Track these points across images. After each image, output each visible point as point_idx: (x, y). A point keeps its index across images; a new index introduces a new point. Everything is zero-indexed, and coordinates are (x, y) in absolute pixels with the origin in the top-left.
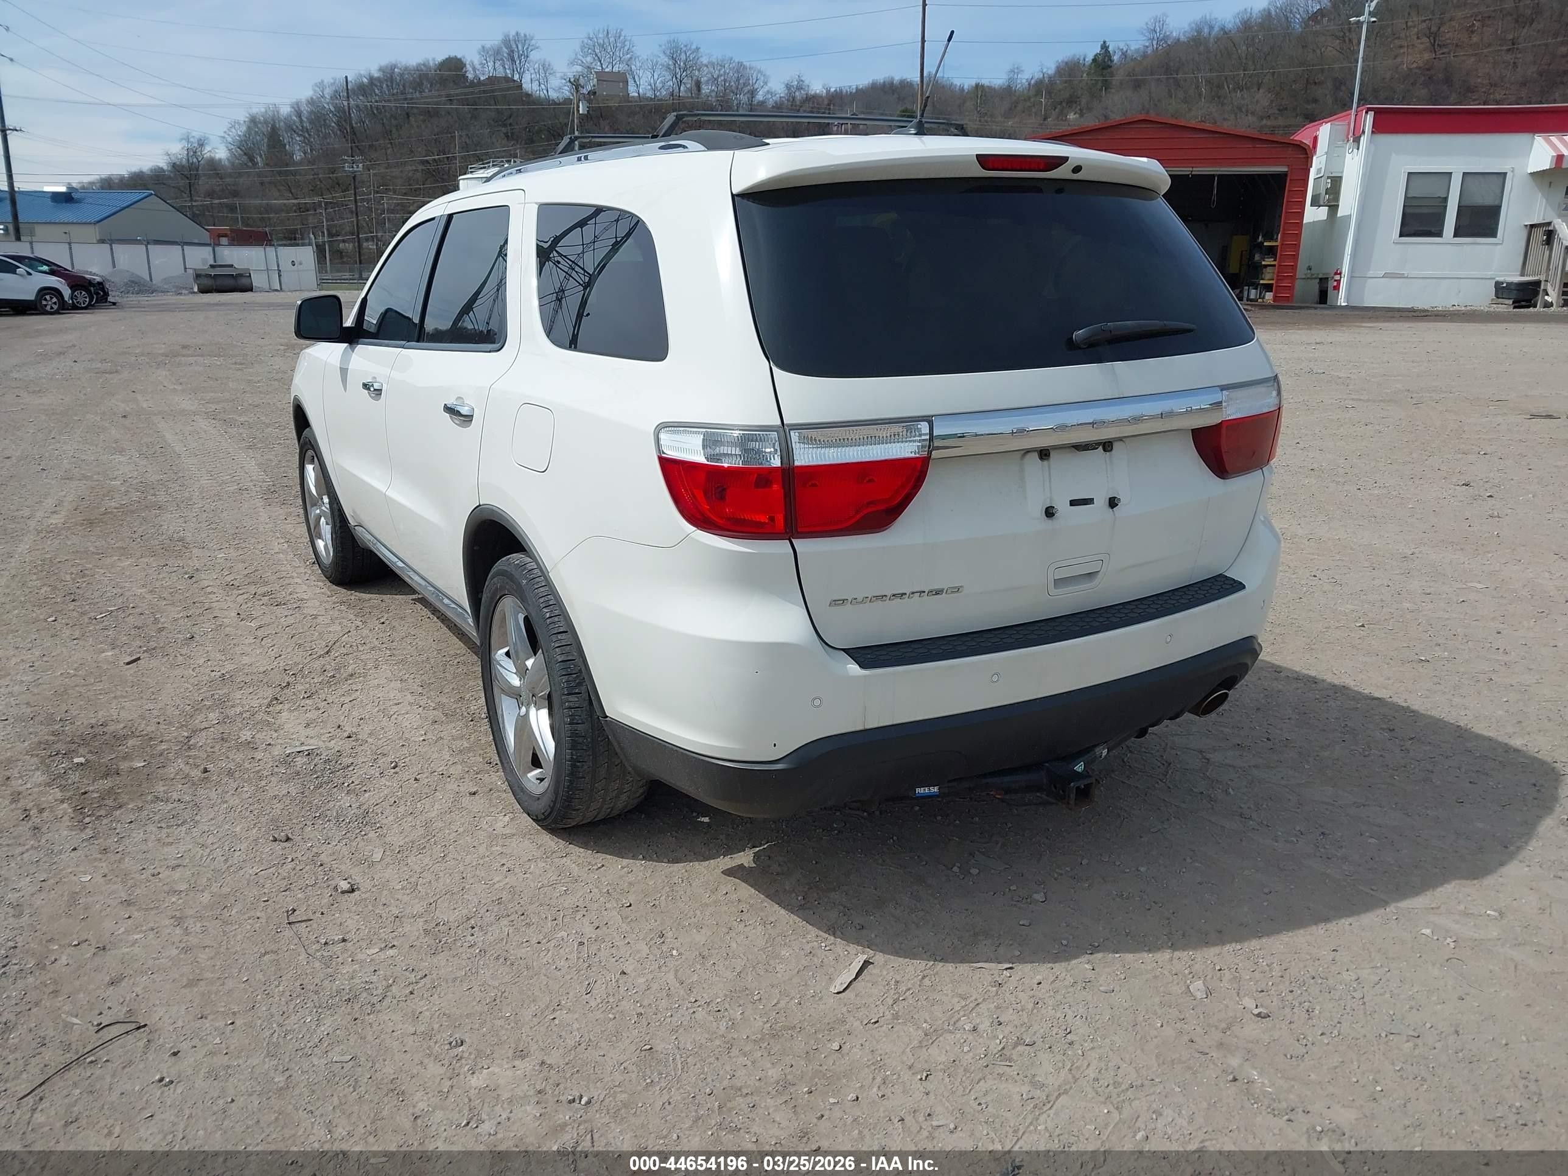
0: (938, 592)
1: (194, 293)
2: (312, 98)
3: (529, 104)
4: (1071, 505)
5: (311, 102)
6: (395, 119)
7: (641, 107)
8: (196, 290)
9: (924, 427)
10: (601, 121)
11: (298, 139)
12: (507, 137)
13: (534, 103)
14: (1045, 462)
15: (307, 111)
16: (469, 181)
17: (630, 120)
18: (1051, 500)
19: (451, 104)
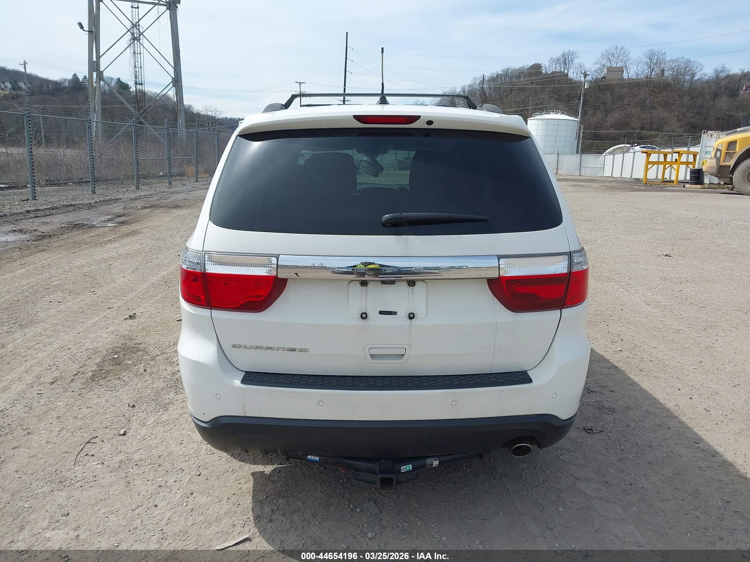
0: (293, 350)
1: (397, 170)
2: (470, 84)
3: (570, 84)
4: (380, 314)
5: (470, 86)
6: (506, 92)
7: (629, 84)
8: (397, 169)
9: (274, 260)
10: (606, 92)
11: (462, 102)
12: (557, 100)
13: (573, 84)
14: (364, 288)
15: (467, 90)
16: (532, 121)
17: (622, 90)
18: (366, 309)
19: (532, 85)
